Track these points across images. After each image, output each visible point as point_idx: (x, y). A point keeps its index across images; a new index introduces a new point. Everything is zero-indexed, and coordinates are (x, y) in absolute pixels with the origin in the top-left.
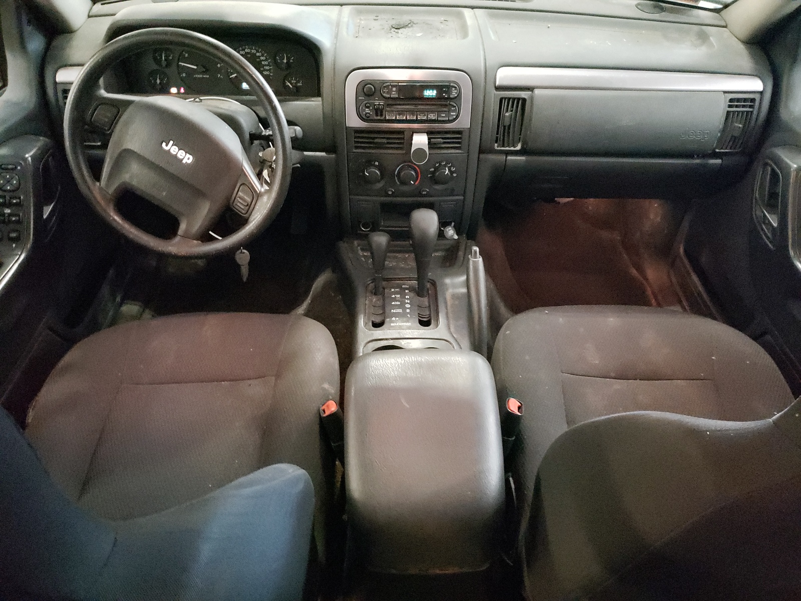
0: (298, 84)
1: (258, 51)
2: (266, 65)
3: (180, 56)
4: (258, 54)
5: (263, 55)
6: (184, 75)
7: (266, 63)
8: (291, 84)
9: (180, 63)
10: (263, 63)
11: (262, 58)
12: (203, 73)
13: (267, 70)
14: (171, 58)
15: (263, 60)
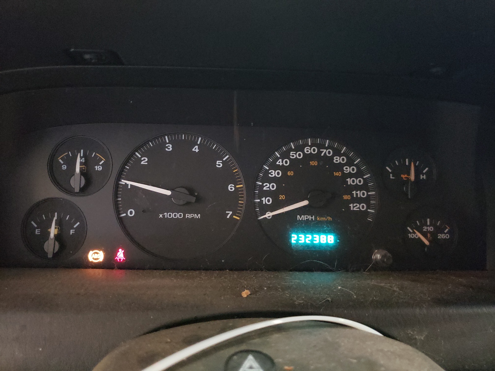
0: (441, 236)
1: (337, 153)
2: (357, 188)
3: (126, 163)
4: (337, 160)
5: (350, 163)
6: (131, 213)
7: (358, 181)
8: (424, 234)
9: (123, 182)
10: (349, 181)
11: (348, 170)
12: (187, 207)
13: (359, 200)
14: (99, 168)
15: (350, 175)
